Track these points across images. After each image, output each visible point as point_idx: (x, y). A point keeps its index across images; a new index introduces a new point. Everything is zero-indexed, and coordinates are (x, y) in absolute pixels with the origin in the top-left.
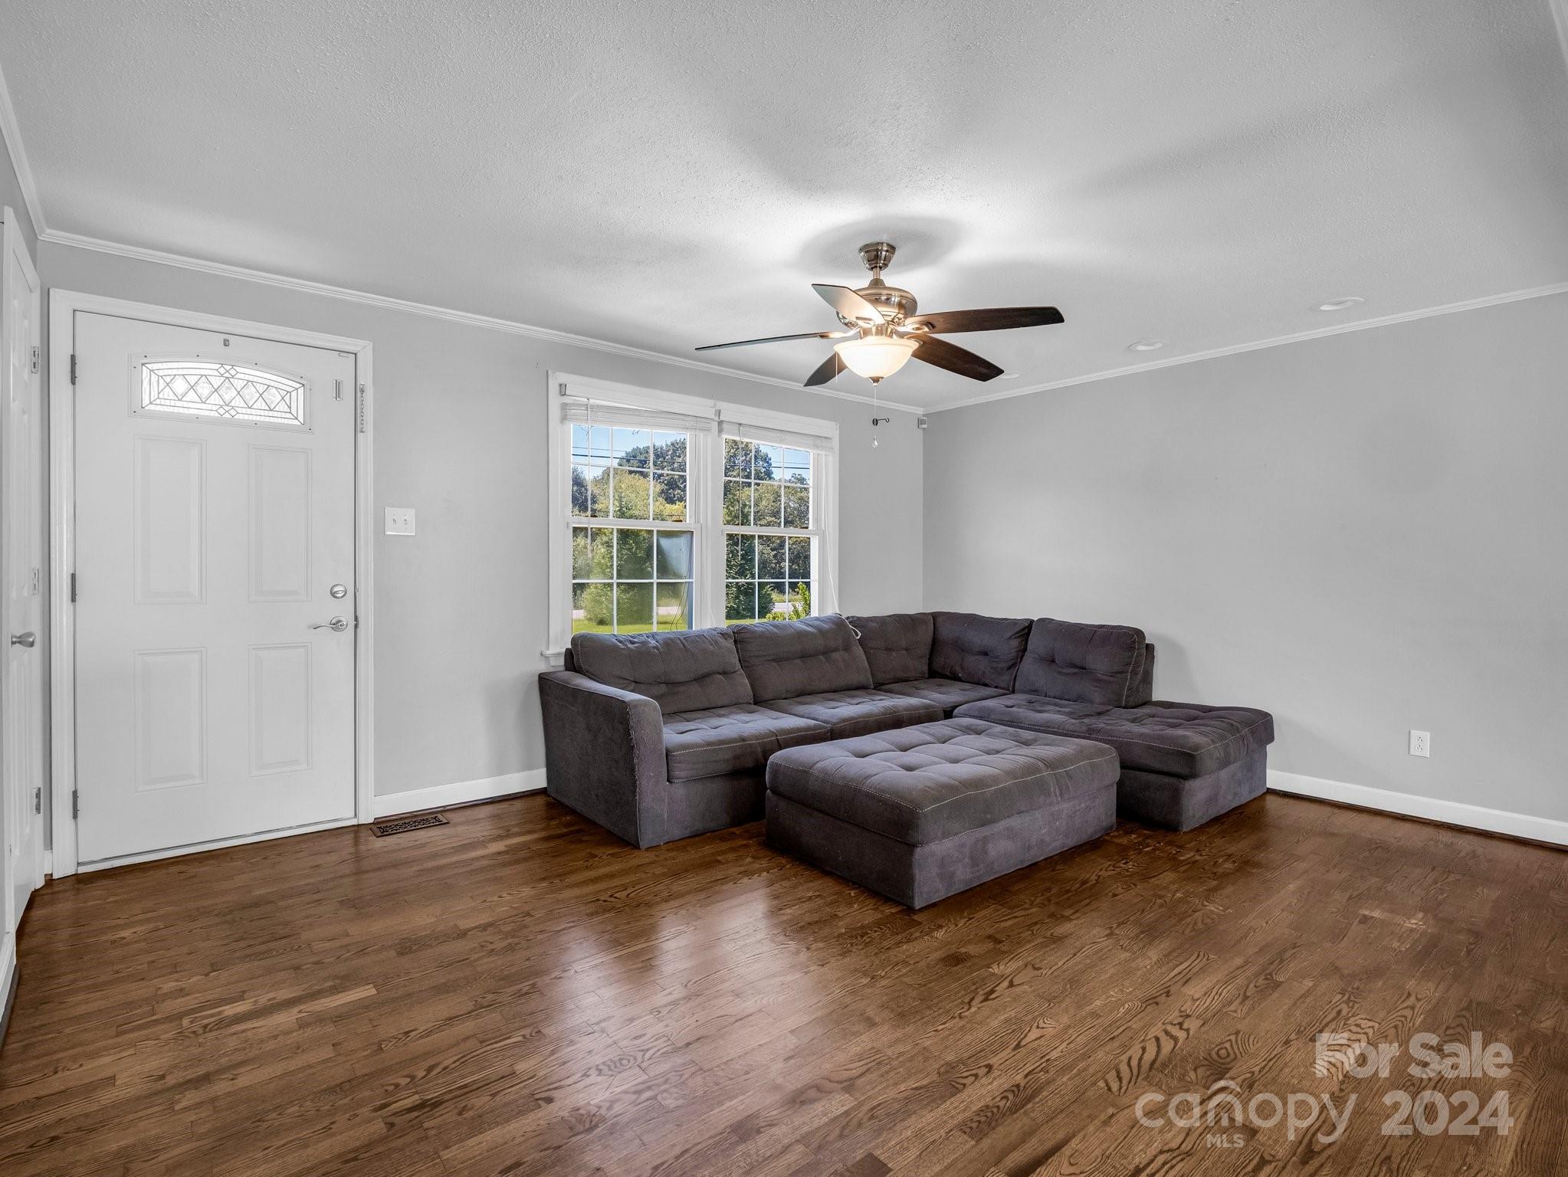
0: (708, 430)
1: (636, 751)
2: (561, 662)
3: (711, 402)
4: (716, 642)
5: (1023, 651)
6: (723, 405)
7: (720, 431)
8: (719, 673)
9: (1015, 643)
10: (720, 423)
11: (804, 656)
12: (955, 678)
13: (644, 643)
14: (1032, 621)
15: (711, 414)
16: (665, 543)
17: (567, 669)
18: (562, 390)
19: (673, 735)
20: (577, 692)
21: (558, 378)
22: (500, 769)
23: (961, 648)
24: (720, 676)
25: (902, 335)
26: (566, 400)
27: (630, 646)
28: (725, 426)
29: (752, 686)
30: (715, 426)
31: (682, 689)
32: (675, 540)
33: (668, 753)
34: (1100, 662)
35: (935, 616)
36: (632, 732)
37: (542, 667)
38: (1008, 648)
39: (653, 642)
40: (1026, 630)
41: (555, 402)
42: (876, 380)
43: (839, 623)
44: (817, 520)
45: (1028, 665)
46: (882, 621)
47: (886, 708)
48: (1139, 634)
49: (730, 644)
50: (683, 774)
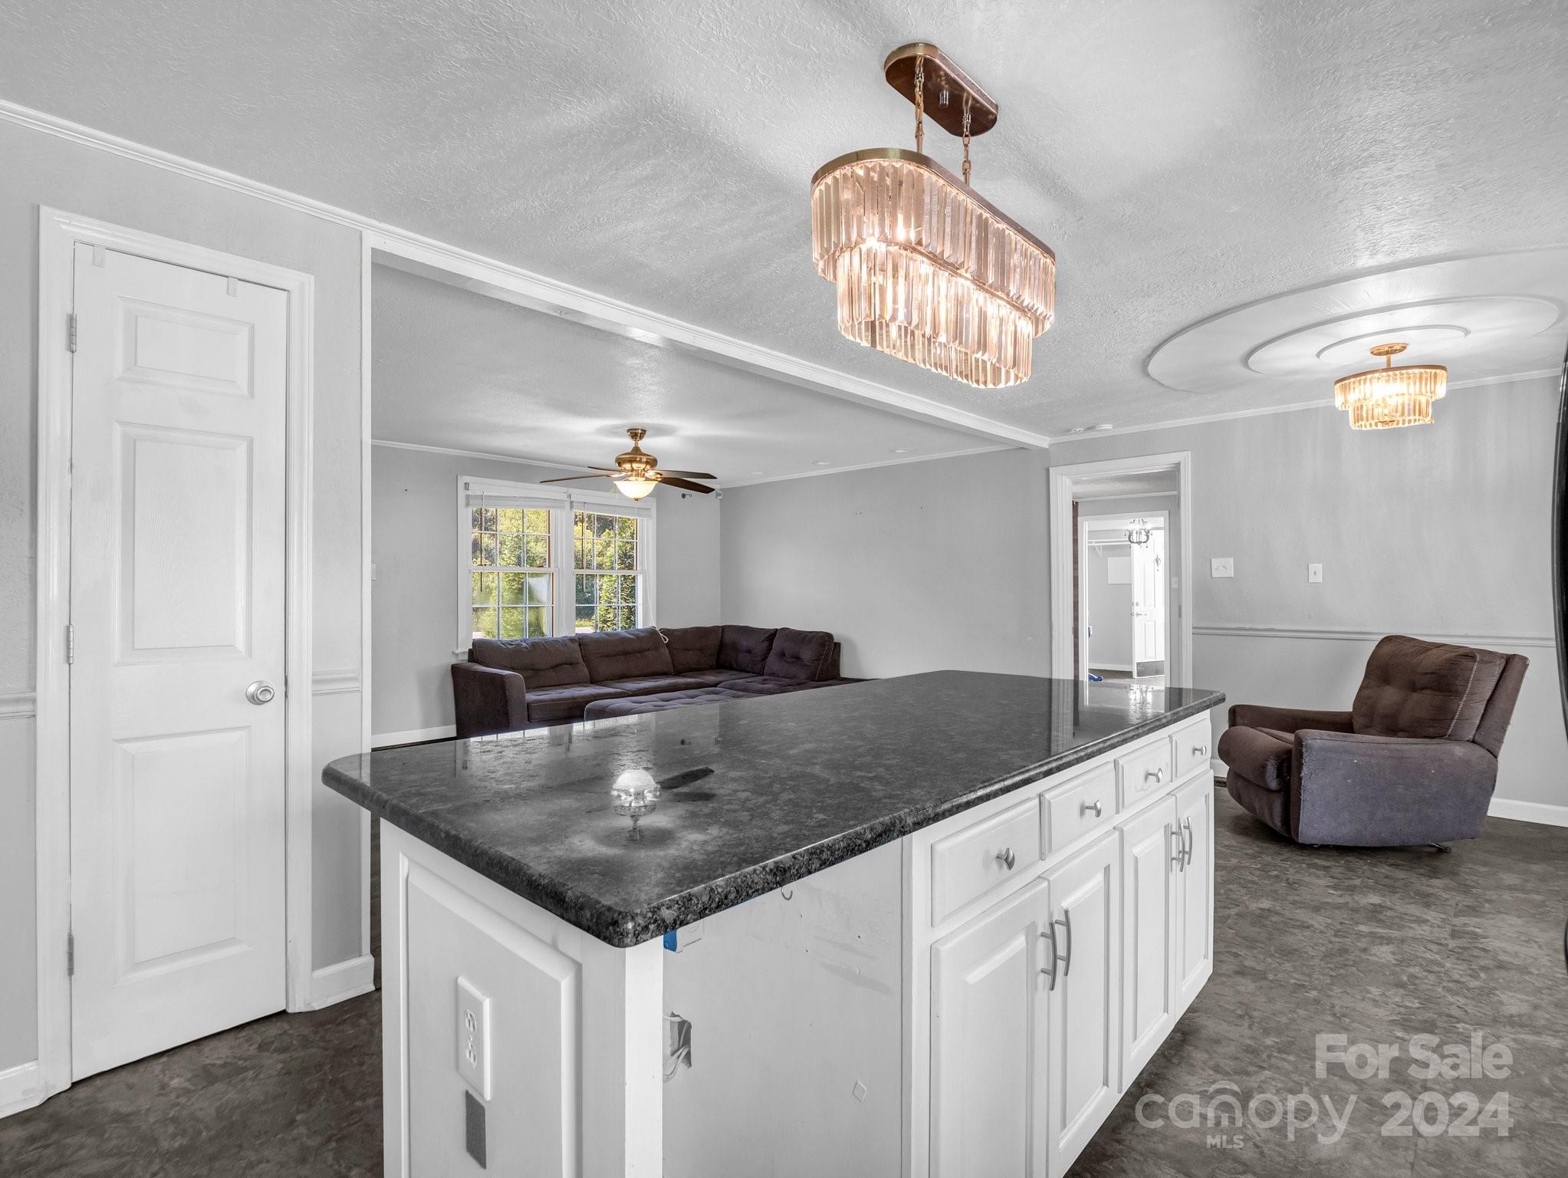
0: (563, 507)
1: (509, 703)
2: (466, 657)
3: (565, 489)
4: (566, 644)
5: (770, 649)
6: (572, 491)
7: (572, 507)
8: (567, 664)
9: (766, 644)
10: (571, 502)
11: (625, 653)
12: (731, 668)
13: (519, 645)
14: (777, 630)
15: (564, 497)
16: (532, 581)
17: (469, 661)
18: (467, 486)
19: (531, 697)
20: (476, 673)
21: (463, 479)
22: (426, 724)
23: (735, 647)
24: (567, 666)
25: (647, 479)
26: (469, 493)
27: (510, 646)
28: (574, 504)
29: (590, 673)
30: (568, 505)
31: (542, 673)
32: (539, 579)
33: (528, 705)
34: (807, 654)
35: (724, 628)
36: (507, 692)
37: (454, 661)
38: (760, 648)
39: (524, 644)
40: (772, 635)
41: (462, 494)
42: (637, 500)
43: (652, 633)
44: (642, 564)
45: (772, 659)
46: (685, 632)
47: (671, 684)
48: (830, 636)
49: (576, 646)
50: (537, 717)
